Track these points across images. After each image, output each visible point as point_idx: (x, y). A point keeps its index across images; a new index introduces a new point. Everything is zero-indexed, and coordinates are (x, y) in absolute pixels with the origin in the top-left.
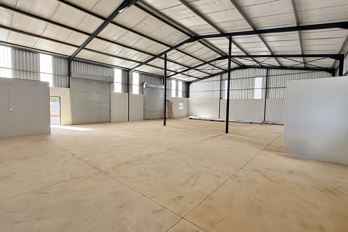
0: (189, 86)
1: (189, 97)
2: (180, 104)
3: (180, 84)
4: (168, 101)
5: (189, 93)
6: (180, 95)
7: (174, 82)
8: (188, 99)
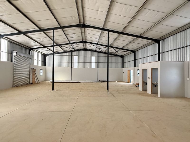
0: (46, 57)
1: (46, 66)
2: (41, 71)
3: (40, 55)
4: (33, 68)
5: (46, 62)
6: (40, 64)
7: (36, 53)
8: (45, 68)
